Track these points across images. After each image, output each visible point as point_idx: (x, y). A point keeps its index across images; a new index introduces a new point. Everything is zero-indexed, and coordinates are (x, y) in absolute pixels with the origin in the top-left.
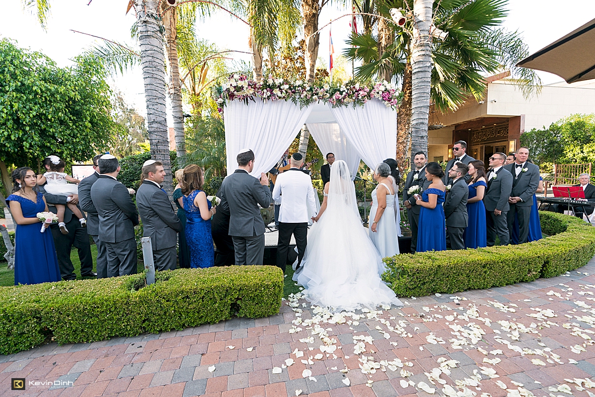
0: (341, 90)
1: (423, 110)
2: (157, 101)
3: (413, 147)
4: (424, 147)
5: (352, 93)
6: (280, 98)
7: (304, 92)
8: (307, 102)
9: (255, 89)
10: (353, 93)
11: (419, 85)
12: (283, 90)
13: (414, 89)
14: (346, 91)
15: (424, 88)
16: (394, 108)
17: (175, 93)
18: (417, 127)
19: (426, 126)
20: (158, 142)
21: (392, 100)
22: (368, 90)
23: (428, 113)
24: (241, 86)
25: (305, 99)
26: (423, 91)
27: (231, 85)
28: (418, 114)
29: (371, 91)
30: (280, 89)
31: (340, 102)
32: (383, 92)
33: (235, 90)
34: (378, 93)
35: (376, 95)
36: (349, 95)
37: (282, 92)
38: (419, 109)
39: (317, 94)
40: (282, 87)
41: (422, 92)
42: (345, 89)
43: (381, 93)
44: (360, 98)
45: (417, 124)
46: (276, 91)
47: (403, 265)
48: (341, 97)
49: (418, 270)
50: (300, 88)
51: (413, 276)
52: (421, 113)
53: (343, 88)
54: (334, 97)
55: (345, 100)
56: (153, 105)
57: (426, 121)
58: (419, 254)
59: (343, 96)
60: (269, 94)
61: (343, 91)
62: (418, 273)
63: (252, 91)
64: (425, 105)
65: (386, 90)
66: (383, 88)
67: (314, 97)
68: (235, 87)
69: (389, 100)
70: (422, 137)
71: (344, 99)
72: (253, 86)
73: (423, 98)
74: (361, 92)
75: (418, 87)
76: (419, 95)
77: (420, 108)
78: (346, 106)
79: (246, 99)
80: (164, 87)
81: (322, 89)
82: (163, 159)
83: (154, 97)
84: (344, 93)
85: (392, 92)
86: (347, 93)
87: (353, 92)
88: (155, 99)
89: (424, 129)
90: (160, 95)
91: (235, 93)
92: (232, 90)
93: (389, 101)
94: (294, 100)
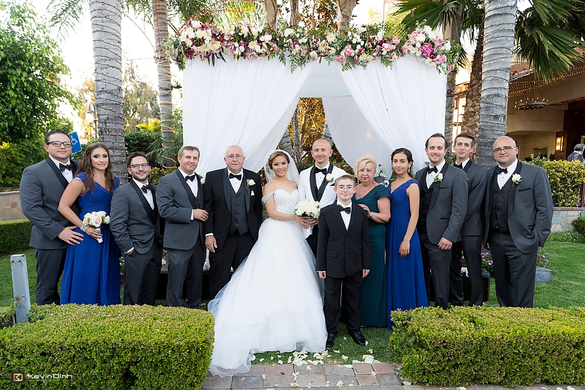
0: (354, 42)
1: (499, 74)
2: (108, 63)
3: (480, 133)
4: (498, 133)
5: (371, 46)
6: (259, 54)
7: (297, 46)
8: (302, 60)
9: (222, 42)
10: (374, 47)
11: (495, 35)
12: (264, 44)
13: (487, 41)
14: (362, 43)
15: (503, 40)
16: (441, 69)
17: (161, 57)
18: (488, 101)
19: (504, 100)
20: (108, 118)
21: (438, 57)
22: (397, 41)
23: (508, 78)
24: (201, 37)
25: (298, 57)
26: (501, 46)
27: (187, 37)
28: (491, 80)
29: (402, 42)
30: (259, 42)
31: (352, 61)
32: (422, 44)
33: (193, 44)
34: (414, 46)
35: (411, 48)
36: (366, 50)
37: (261, 46)
38: (492, 74)
39: (316, 49)
40: (261, 39)
41: (498, 46)
42: (360, 40)
43: (418, 45)
44: (384, 53)
45: (488, 96)
46: (253, 45)
47: (419, 329)
48: (353, 53)
49: (444, 342)
50: (290, 40)
51: (435, 351)
52: (496, 79)
53: (357, 39)
54: (342, 53)
55: (360, 57)
56: (102, 69)
57: (505, 93)
58: (456, 311)
59: (357, 51)
60: (242, 49)
61: (358, 43)
62: (445, 347)
63: (218, 45)
64: (504, 66)
65: (427, 40)
66: (422, 38)
67: (311, 54)
68: (193, 40)
69: (433, 56)
70: (496, 117)
71: (358, 56)
72: (218, 38)
73: (500, 56)
74: (385, 45)
75: (492, 40)
76: (493, 51)
77: (494, 72)
78: (365, 66)
79: (210, 56)
80: (118, 44)
81: (324, 41)
82: (114, 141)
83: (104, 58)
84: (359, 47)
85: (437, 44)
86: (363, 47)
87: (372, 44)
88: (105, 60)
89: (499, 104)
90: (111, 55)
91: (194, 47)
92: (189, 43)
93: (433, 58)
94: (282, 58)
